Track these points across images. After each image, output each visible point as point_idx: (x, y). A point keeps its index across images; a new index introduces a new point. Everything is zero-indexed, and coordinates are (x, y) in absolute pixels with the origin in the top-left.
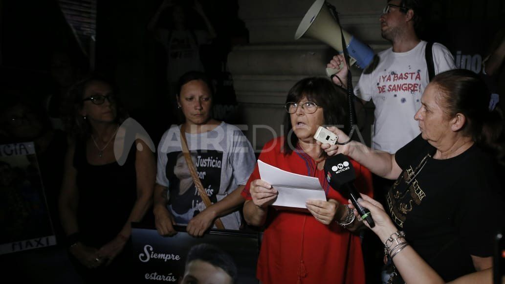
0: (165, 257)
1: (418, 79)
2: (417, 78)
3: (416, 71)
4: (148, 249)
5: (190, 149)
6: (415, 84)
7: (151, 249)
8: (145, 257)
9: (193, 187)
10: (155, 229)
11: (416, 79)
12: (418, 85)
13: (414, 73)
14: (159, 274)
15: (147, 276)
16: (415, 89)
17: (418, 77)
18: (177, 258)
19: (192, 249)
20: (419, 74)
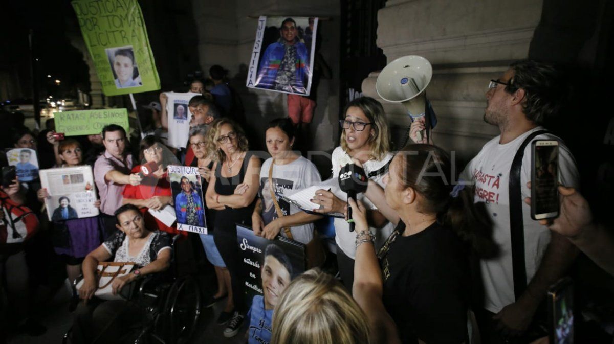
0: (254, 250)
1: (495, 186)
2: (494, 184)
3: (496, 175)
4: (245, 241)
5: (273, 177)
6: (490, 193)
7: (247, 242)
8: (243, 247)
9: (273, 208)
10: (252, 230)
11: (493, 186)
12: (494, 194)
13: (493, 177)
14: (251, 260)
15: (245, 260)
16: (491, 199)
17: (497, 184)
18: (260, 251)
19: (268, 247)
20: (498, 180)
